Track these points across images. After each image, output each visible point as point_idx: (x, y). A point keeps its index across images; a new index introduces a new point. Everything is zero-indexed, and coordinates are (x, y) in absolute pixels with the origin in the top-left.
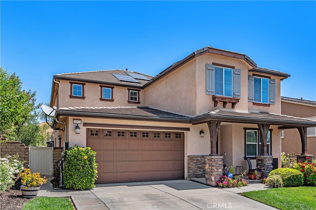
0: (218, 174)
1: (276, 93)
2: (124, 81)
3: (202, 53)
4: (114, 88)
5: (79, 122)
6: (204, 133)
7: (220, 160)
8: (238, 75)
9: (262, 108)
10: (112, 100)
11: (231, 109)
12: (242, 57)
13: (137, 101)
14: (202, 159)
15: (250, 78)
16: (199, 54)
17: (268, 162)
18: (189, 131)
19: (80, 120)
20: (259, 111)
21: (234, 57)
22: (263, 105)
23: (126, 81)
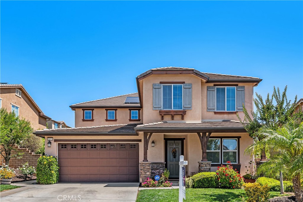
0: (146, 176)
1: (246, 100)
2: (129, 103)
3: (146, 76)
4: (117, 110)
5: (51, 139)
6: (154, 143)
7: (148, 164)
8: (188, 89)
9: (226, 117)
10: (116, 120)
11: (181, 120)
12: (191, 72)
13: (138, 119)
14: (154, 165)
15: (209, 89)
16: (142, 78)
17: (205, 168)
18: (141, 142)
19: (53, 138)
20: (223, 120)
21: (181, 74)
22: (228, 113)
23: (131, 103)
